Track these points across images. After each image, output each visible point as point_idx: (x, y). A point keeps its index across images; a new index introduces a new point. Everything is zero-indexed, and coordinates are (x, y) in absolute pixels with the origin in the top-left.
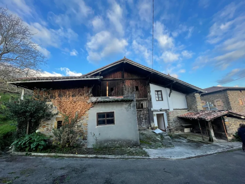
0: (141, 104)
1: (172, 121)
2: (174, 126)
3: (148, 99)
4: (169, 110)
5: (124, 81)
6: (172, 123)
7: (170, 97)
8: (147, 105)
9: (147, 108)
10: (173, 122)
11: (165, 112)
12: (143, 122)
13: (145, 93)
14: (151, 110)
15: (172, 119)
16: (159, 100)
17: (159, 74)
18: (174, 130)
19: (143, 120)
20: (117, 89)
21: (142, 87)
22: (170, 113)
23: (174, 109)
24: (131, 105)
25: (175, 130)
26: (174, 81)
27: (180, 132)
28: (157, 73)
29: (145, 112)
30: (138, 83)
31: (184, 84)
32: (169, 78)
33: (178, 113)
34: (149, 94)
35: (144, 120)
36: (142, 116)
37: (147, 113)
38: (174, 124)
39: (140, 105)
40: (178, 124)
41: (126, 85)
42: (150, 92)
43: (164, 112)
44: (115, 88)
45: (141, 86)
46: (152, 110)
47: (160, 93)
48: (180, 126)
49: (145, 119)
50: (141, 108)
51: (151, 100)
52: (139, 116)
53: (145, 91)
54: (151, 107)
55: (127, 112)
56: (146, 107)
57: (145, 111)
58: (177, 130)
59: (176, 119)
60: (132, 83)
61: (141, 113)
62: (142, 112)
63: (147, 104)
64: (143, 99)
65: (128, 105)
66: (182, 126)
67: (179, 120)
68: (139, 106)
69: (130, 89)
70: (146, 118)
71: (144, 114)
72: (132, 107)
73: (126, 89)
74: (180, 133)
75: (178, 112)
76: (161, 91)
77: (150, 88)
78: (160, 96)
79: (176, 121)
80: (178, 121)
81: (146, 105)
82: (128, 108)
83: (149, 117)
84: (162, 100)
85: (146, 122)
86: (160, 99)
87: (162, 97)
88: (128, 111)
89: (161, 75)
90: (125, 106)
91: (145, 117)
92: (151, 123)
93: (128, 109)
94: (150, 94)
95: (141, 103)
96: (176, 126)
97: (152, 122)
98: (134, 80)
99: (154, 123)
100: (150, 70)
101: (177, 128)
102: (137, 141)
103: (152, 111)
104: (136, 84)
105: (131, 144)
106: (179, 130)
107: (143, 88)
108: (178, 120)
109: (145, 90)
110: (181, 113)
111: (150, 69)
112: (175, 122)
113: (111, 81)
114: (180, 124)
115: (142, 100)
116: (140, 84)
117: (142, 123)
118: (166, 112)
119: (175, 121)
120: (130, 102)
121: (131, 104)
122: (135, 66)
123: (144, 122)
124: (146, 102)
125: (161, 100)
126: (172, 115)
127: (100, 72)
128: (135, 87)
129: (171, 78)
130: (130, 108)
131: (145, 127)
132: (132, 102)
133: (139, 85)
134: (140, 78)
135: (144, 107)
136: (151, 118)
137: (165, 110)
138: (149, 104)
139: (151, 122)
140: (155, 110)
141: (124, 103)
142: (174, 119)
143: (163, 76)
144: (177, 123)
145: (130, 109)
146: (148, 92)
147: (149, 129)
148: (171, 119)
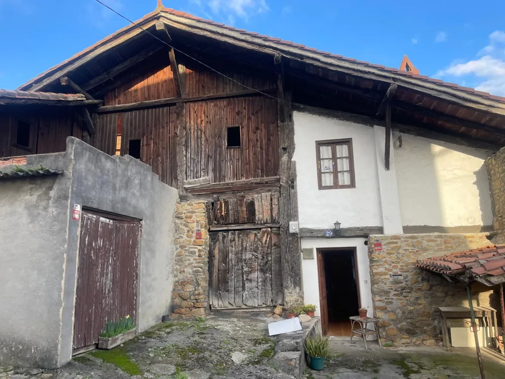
0: (244, 205)
1: (389, 284)
2: (398, 311)
3: (278, 180)
4: (380, 230)
5: (182, 108)
6: (387, 293)
7: (387, 166)
8: (275, 208)
9: (273, 221)
10: (393, 293)
11: (363, 240)
12: (250, 281)
13: (267, 155)
14: (289, 230)
15: (385, 274)
16: (336, 185)
17: (308, 61)
18: (395, 332)
19: (250, 272)
20: (155, 143)
21: (257, 128)
22: (380, 245)
23: (406, 229)
24: (52, 193)
25: (400, 330)
26: (389, 84)
27: (431, 341)
28: (302, 57)
29: (264, 239)
30: (238, 113)
31: (444, 96)
32: (361, 72)
33: (425, 250)
34: (285, 158)
35: (255, 275)
36: (248, 255)
37: (273, 243)
38: (397, 302)
39: (241, 206)
40: (423, 301)
41: (192, 124)
42: (289, 149)
43: (357, 243)
44: (145, 143)
45: (253, 125)
46: (291, 230)
47: (342, 150)
48: (428, 315)
49: (263, 271)
50: (244, 223)
51: (293, 187)
52: (236, 254)
53: (270, 149)
54: (293, 215)
55: (32, 222)
56: (266, 216)
57: (264, 233)
58: (411, 332)
59: (410, 278)
60: (215, 115)
61: (247, 244)
62: (252, 237)
63: (275, 201)
64: (258, 180)
65: (39, 196)
66: (440, 315)
67: (425, 283)
68: (237, 211)
69: (207, 140)
70: (267, 262)
71: (257, 247)
72: (53, 203)
73: (186, 141)
74: (429, 346)
75: (425, 243)
76: (347, 142)
77: (292, 131)
78: (343, 165)
79: (411, 289)
80: (425, 285)
81: (267, 207)
82: (36, 206)
83: (279, 261)
84: (352, 185)
85: (264, 281)
86: (345, 179)
87: (352, 171)
88: (33, 218)
89: (318, 60)
90: (28, 197)
91: (262, 259)
92: (287, 288)
93: (35, 212)
94: (290, 157)
95: (249, 198)
96: (410, 312)
97: (288, 282)
98: (223, 103)
99: (298, 289)
100: (267, 44)
101: (412, 324)
102: (49, 351)
103: (294, 234)
104: (230, 121)
105: (28, 360)
106: (425, 332)
107: (262, 133)
108: (423, 280)
109: (269, 140)
110: (440, 250)
111: (266, 40)
112: (403, 291)
113: (131, 115)
114: (431, 304)
115: (250, 188)
116: (249, 118)
117: (247, 285)
118: (366, 243)
119: (403, 289)
120: (48, 183)
121: (51, 188)
122: (204, 37)
123: (254, 284)
124: (268, 194)
125: (347, 182)
126: (389, 254)
127: (63, 76)
128: (225, 133)
129: (369, 73)
130: (46, 208)
131: (259, 307)
132: (57, 181)
133: (245, 122)
134: (250, 90)
135: (258, 216)
136: (286, 265)
137: (362, 229)
138: (281, 205)
139: (285, 284)
140: (311, 231)
141: (27, 186)
142: (401, 278)
143: (331, 64)
144: (414, 295)
145: (43, 213)
146: (284, 149)
147: (274, 313)
148: (381, 274)
